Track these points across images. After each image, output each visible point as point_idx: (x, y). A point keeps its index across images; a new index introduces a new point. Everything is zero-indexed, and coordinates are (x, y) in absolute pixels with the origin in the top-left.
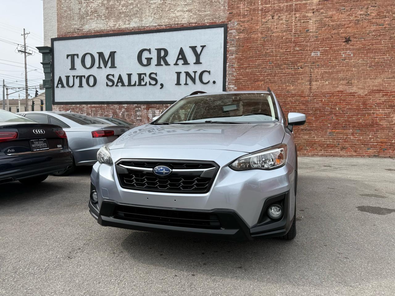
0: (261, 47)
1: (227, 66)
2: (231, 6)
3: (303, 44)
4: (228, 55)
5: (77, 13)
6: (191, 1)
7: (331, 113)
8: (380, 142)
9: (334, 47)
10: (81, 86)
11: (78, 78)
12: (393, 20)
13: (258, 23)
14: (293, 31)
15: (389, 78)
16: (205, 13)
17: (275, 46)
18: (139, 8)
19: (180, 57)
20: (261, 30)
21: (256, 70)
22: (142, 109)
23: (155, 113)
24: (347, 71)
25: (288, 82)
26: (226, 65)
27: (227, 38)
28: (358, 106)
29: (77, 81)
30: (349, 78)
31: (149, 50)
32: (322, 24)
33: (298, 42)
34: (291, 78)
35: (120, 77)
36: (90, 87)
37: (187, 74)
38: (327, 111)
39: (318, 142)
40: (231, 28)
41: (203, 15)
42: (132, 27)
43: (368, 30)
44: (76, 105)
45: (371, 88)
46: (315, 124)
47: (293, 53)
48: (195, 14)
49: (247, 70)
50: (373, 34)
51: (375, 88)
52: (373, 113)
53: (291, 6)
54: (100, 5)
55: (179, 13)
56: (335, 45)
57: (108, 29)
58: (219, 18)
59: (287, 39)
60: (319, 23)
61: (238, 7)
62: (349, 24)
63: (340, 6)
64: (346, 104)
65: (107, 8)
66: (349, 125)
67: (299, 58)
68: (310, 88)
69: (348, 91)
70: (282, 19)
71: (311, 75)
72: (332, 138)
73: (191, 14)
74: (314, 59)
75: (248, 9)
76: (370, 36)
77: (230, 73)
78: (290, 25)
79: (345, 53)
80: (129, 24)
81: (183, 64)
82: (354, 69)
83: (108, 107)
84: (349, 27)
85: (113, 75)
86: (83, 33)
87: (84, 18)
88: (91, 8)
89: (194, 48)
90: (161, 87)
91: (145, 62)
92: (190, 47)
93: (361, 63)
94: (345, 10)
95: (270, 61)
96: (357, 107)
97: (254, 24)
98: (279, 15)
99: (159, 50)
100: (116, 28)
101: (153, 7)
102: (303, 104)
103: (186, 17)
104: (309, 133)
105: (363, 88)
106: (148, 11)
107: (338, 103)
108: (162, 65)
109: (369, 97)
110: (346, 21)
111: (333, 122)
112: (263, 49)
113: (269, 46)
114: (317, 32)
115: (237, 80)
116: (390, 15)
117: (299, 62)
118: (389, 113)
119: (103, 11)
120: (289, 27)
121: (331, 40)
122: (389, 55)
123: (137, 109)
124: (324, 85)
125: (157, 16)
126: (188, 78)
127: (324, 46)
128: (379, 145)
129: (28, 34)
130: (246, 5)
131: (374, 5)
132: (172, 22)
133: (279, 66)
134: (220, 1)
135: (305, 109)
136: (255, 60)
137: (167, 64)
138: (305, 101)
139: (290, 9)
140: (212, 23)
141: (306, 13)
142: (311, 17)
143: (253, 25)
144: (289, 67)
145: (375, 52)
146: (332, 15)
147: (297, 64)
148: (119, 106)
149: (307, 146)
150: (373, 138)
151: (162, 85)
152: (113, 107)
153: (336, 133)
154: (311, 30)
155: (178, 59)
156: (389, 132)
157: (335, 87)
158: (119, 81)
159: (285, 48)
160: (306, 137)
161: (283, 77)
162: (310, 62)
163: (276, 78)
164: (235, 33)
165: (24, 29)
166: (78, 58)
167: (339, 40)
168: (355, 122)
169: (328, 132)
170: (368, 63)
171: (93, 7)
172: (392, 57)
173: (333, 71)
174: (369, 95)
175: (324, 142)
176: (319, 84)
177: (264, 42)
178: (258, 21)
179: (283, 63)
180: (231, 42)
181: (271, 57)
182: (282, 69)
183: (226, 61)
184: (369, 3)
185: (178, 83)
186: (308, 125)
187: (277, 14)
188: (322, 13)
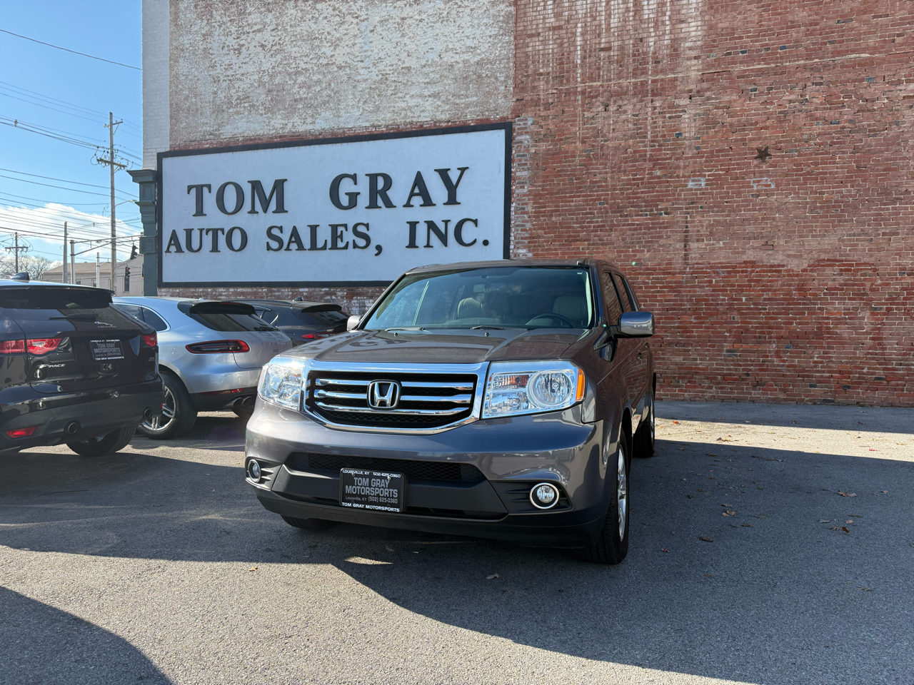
0: (582, 170)
1: (512, 209)
2: (521, 86)
3: (669, 164)
4: (514, 188)
5: (209, 102)
6: (438, 76)
7: (731, 308)
8: (836, 372)
9: (734, 169)
10: (215, 249)
11: (211, 233)
12: (858, 111)
13: (575, 121)
14: (649, 137)
15: (854, 235)
16: (467, 100)
17: (612, 168)
18: (333, 90)
19: (417, 191)
20: (583, 134)
21: (572, 219)
22: (339, 298)
23: (365, 306)
24: (763, 219)
25: (638, 243)
26: (510, 207)
27: (512, 152)
28: (789, 293)
29: (208, 239)
30: (768, 234)
31: (354, 177)
32: (709, 122)
33: (658, 159)
34: (645, 233)
35: (295, 232)
36: (235, 253)
37: (431, 225)
38: (721, 304)
39: (702, 369)
40: (520, 131)
41: (462, 104)
42: (318, 130)
43: (806, 134)
44: (205, 290)
45: (816, 256)
46: (697, 332)
47: (649, 183)
48: (446, 102)
49: (554, 219)
50: (818, 141)
51: (823, 256)
52: (819, 309)
53: (643, 84)
54: (256, 84)
55: (413, 101)
56: (737, 164)
57: (271, 132)
58: (496, 110)
59: (635, 152)
60: (703, 119)
61: (534, 88)
62: (765, 122)
63: (746, 82)
64: (762, 290)
65: (270, 91)
66: (769, 333)
67: (661, 191)
68: (686, 255)
69: (766, 262)
70: (625, 112)
71: (687, 227)
72: (733, 361)
73: (439, 103)
74: (693, 193)
75: (555, 91)
76: (811, 145)
77: (519, 223)
78: (641, 124)
79: (759, 181)
80: (313, 123)
81: (421, 206)
82: (777, 215)
83: (270, 294)
84: (766, 128)
85: (281, 229)
86: (221, 142)
87: (223, 111)
88: (237, 91)
89: (444, 174)
90: (377, 252)
91: (345, 200)
92: (435, 170)
93: (792, 203)
94: (757, 92)
95: (600, 199)
96: (786, 295)
97: (568, 121)
98: (620, 103)
99: (373, 178)
100: (287, 131)
101: (361, 89)
102: (672, 289)
103: (428, 108)
104: (685, 351)
105: (799, 256)
106: (351, 97)
107: (746, 286)
108: (380, 207)
109: (810, 273)
110: (759, 114)
111: (735, 327)
112: (586, 173)
113: (598, 169)
114: (699, 138)
115: (533, 238)
116: (853, 101)
117: (662, 201)
118: (856, 309)
119: (261, 97)
120: (641, 128)
121: (727, 155)
122: (852, 186)
123: (328, 297)
124: (714, 249)
125: (370, 107)
126: (433, 235)
127: (714, 166)
128: (834, 378)
129: (119, 123)
130: (551, 82)
131: (818, 80)
132: (400, 120)
133: (619, 210)
134: (498, 75)
135: (676, 300)
136: (570, 197)
137: (389, 204)
138: (675, 282)
139: (641, 91)
140: (481, 120)
141: (675, 98)
142: (686, 106)
143: (566, 125)
144: (641, 211)
145: (822, 179)
146: (730, 101)
147: (658, 205)
148: (293, 292)
149: (679, 377)
150: (821, 362)
151: (379, 248)
152: (280, 294)
153: (742, 351)
154: (687, 135)
155: (412, 194)
156: (855, 349)
157: (738, 253)
158: (293, 239)
159: (631, 170)
160: (679, 359)
161: (629, 232)
162: (685, 199)
163: (613, 234)
164: (528, 142)
165: (111, 113)
166: (210, 192)
167: (745, 154)
168: (782, 328)
169: (725, 349)
170: (807, 203)
171: (241, 89)
172: (859, 190)
173: (734, 220)
174: (811, 271)
175: (717, 369)
176: (704, 247)
177: (589, 160)
178: (575, 116)
179: (629, 203)
180: (520, 160)
181: (603, 191)
182: (626, 216)
183: (511, 199)
184: (806, 77)
185: (412, 244)
186: (683, 332)
187: (615, 102)
188: (709, 98)
